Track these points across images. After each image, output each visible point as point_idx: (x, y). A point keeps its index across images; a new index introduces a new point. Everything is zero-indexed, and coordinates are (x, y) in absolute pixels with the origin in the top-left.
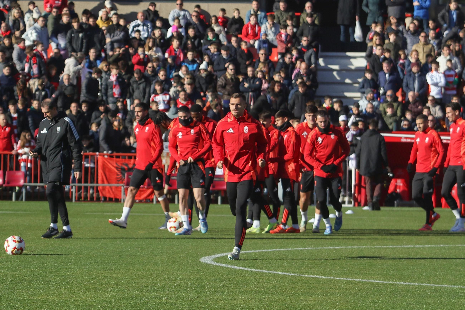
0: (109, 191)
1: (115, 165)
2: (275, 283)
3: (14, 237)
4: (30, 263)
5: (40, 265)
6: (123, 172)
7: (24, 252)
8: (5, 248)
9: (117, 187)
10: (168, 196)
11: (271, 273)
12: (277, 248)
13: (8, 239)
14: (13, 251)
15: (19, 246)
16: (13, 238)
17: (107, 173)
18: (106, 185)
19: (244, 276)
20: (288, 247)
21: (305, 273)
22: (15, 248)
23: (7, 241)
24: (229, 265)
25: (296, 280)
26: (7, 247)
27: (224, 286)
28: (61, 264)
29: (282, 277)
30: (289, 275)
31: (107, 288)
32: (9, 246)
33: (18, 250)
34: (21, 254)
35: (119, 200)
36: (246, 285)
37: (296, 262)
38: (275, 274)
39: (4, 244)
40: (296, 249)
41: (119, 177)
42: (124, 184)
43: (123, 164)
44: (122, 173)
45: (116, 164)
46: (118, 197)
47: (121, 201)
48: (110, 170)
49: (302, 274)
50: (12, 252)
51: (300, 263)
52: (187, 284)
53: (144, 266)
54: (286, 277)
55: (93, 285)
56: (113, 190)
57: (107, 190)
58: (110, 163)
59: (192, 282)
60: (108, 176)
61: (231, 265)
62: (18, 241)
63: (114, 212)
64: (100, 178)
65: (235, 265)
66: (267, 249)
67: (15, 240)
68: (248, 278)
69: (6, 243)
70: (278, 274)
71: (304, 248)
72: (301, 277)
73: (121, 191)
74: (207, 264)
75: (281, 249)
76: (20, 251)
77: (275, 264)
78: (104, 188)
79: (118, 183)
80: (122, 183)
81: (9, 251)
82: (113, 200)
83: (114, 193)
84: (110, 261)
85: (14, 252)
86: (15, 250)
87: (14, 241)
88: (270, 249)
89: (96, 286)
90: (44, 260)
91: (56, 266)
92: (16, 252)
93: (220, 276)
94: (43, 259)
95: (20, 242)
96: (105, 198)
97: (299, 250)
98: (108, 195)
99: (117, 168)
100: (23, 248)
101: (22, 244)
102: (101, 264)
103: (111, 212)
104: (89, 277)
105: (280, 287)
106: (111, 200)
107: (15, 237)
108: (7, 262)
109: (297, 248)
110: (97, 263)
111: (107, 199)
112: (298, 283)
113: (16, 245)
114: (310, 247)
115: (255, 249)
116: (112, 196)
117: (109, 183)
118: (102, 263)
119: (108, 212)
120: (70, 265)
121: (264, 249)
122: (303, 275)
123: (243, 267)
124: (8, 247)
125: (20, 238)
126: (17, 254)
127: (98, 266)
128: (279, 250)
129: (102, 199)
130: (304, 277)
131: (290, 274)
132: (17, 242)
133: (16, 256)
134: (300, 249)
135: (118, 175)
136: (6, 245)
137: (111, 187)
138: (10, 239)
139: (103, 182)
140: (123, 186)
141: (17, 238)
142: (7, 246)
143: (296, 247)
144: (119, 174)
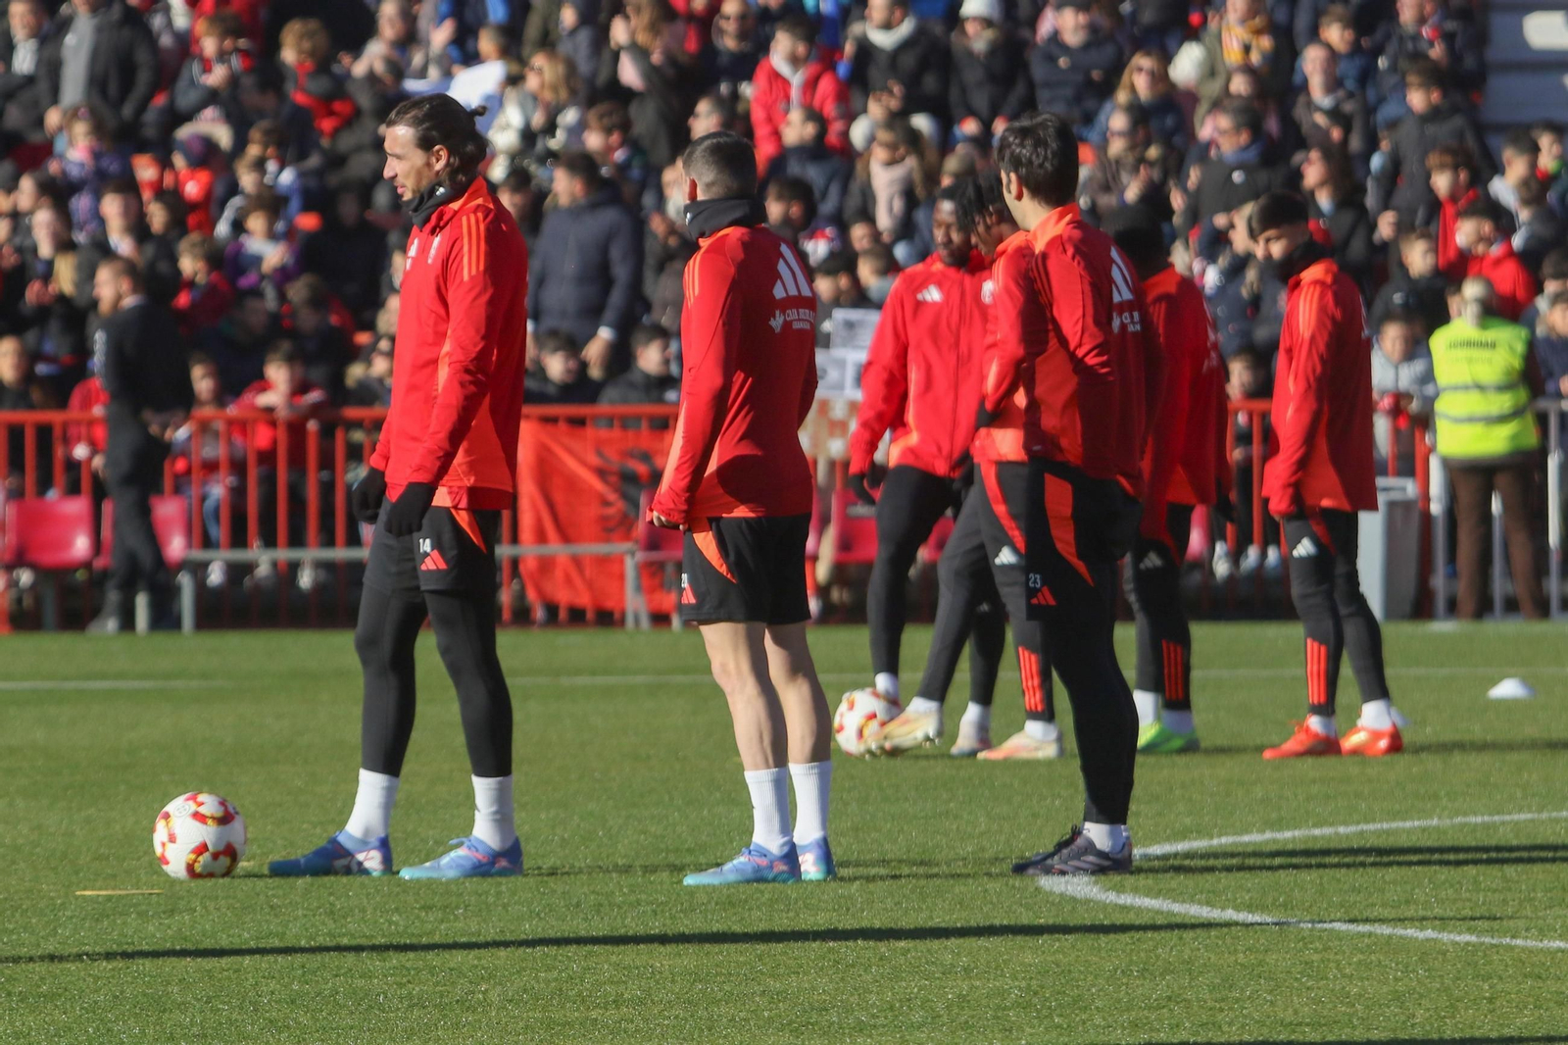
0: (568, 580)
1: (594, 459)
2: (1396, 979)
3: (194, 798)
4: (276, 916)
5: (324, 924)
6: (632, 490)
7: (243, 865)
8: (158, 850)
9: (603, 561)
10: (836, 595)
11: (1370, 935)
12: (1374, 821)
13: (166, 809)
14: (195, 861)
15: (219, 839)
16: (191, 803)
17: (558, 497)
18: (556, 549)
19: (1249, 949)
20: (1424, 814)
21: (1527, 930)
22: (202, 849)
23: (167, 816)
24: (1175, 901)
25: (1490, 963)
26: (163, 845)
27: (1169, 998)
28: (418, 917)
29: (1427, 953)
30: (1455, 944)
31: (646, 1021)
32: (172, 839)
33: (216, 856)
34: (228, 873)
35: (617, 616)
36: (1271, 992)
37: (1476, 882)
38: (1390, 937)
39: (152, 830)
40: (1459, 820)
41: (611, 511)
42: (637, 542)
43: (628, 454)
44: (624, 496)
45: (599, 453)
46: (609, 604)
47: (622, 622)
48: (572, 484)
49: (1513, 937)
50: (190, 868)
51: (1494, 886)
52: (1002, 993)
53: (791, 914)
54: (1444, 953)
55: (578, 1009)
56: (588, 573)
57: (559, 574)
58: (570, 452)
59: (1023, 984)
60: (562, 509)
61: (1184, 901)
62: (213, 818)
63: (606, 672)
64: (526, 520)
65: (1200, 903)
66: (1332, 825)
67: (203, 810)
68: (1271, 958)
69: (160, 825)
70: (1401, 937)
71: (1498, 813)
72: (1511, 948)
73: (621, 577)
74: (1074, 899)
75: (1394, 825)
76: (224, 861)
77: (1382, 891)
78: (546, 565)
79: (607, 540)
80: (627, 537)
81: (177, 858)
82: (590, 615)
83: (590, 585)
84: (633, 898)
85: (198, 868)
86: (201, 858)
87: (198, 817)
88: (1345, 823)
89: (594, 1014)
90: (338, 899)
91: (397, 924)
92: (205, 866)
93: (1142, 955)
94: (331, 894)
95: (225, 819)
96: (552, 610)
97: (1476, 825)
98: (563, 597)
99: (601, 473)
100: (238, 847)
101: (236, 831)
102: (598, 912)
103: (593, 673)
104: (555, 974)
105: (1421, 996)
106: (577, 617)
107: (201, 798)
108: (172, 912)
109: (1465, 814)
110: (578, 905)
111: (563, 614)
112: (1501, 978)
113: (206, 833)
114: (1520, 810)
115: (1278, 824)
116: (584, 600)
117: (566, 538)
118: (601, 905)
119: (578, 672)
120: (456, 918)
121: (1315, 826)
122: (1519, 942)
123: (1237, 909)
124: (169, 846)
125: (223, 803)
126: (211, 875)
127: (586, 919)
128: (1385, 826)
129: (539, 613)
130: (1523, 949)
131: (1458, 939)
132: (210, 822)
133: (209, 883)
134: (1479, 819)
135: (606, 503)
136: (160, 835)
137: (577, 561)
138: (179, 808)
139: (541, 537)
140: (633, 554)
141: (209, 805)
142: (165, 839)
143: (1457, 813)
144: (612, 497)
